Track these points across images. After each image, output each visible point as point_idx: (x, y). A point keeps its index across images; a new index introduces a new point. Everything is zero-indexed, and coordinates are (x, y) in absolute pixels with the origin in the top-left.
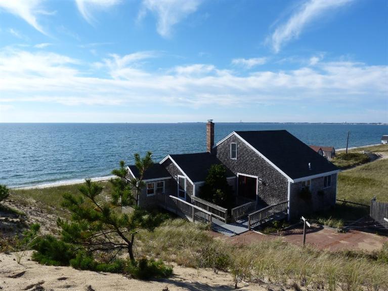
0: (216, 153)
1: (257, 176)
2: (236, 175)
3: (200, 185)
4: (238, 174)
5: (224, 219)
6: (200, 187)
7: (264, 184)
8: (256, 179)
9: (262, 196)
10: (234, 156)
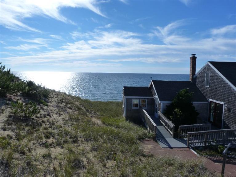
0: (196, 82)
1: (224, 102)
2: (208, 101)
3: (167, 105)
4: (210, 100)
5: (172, 133)
6: (167, 106)
7: (229, 110)
8: (223, 105)
9: (227, 122)
10: (207, 84)
